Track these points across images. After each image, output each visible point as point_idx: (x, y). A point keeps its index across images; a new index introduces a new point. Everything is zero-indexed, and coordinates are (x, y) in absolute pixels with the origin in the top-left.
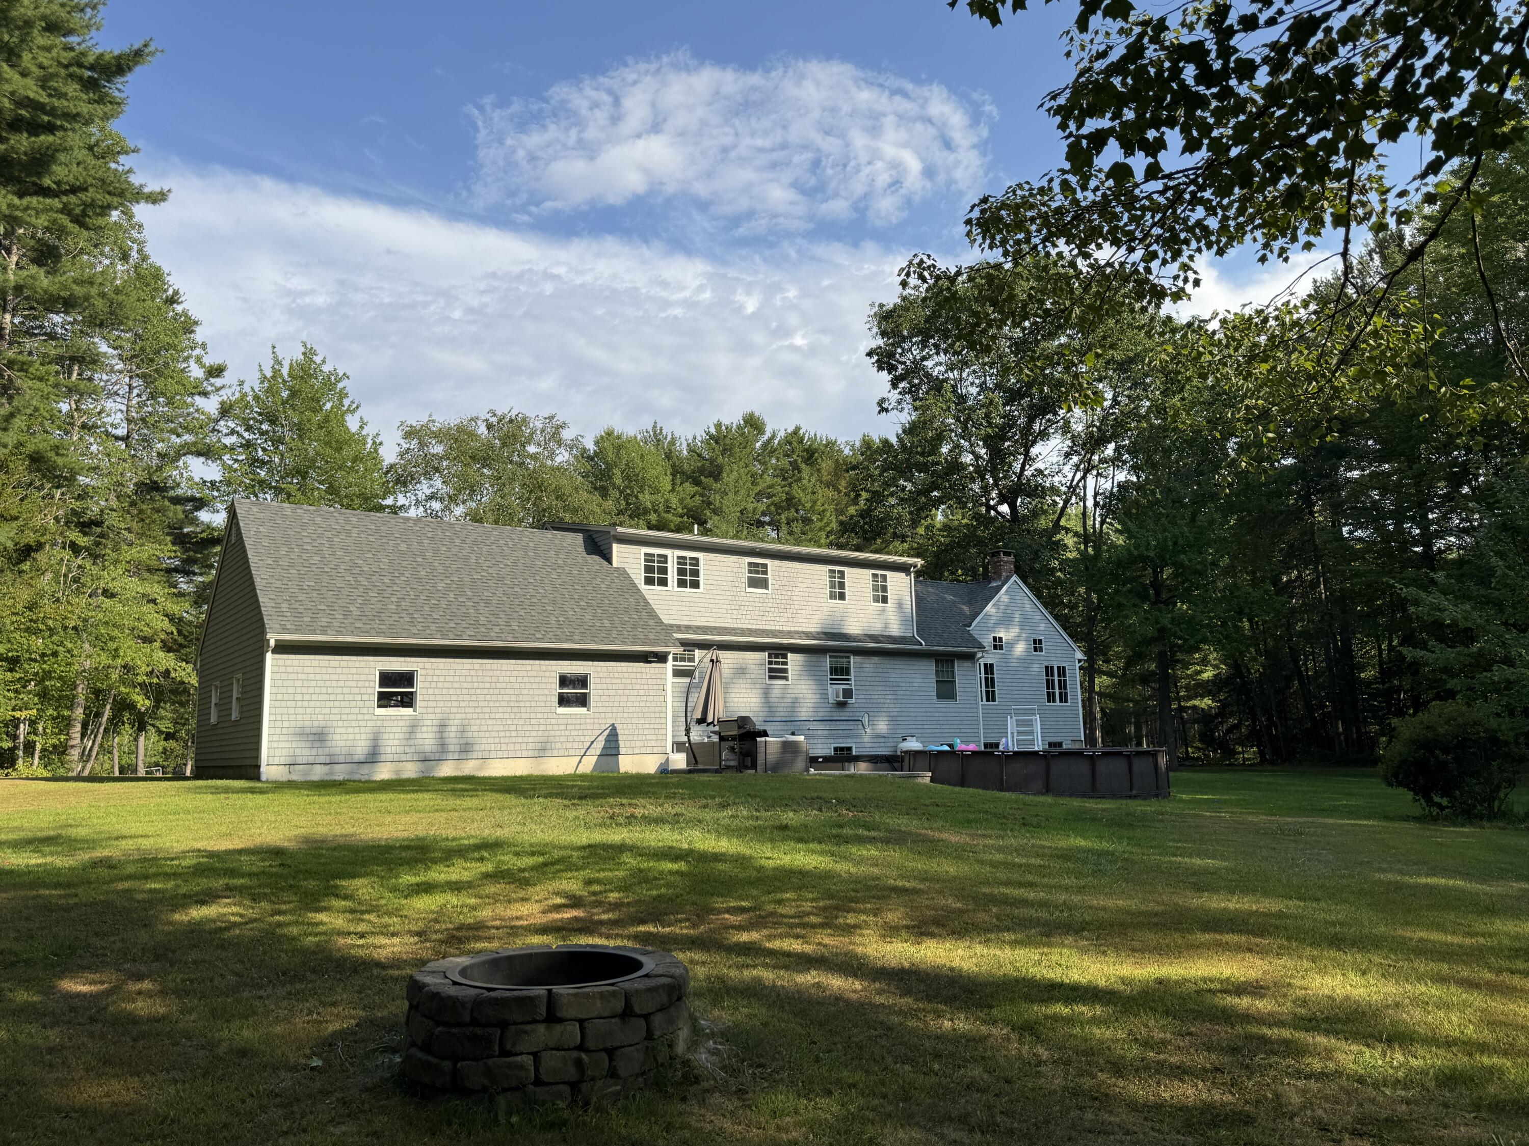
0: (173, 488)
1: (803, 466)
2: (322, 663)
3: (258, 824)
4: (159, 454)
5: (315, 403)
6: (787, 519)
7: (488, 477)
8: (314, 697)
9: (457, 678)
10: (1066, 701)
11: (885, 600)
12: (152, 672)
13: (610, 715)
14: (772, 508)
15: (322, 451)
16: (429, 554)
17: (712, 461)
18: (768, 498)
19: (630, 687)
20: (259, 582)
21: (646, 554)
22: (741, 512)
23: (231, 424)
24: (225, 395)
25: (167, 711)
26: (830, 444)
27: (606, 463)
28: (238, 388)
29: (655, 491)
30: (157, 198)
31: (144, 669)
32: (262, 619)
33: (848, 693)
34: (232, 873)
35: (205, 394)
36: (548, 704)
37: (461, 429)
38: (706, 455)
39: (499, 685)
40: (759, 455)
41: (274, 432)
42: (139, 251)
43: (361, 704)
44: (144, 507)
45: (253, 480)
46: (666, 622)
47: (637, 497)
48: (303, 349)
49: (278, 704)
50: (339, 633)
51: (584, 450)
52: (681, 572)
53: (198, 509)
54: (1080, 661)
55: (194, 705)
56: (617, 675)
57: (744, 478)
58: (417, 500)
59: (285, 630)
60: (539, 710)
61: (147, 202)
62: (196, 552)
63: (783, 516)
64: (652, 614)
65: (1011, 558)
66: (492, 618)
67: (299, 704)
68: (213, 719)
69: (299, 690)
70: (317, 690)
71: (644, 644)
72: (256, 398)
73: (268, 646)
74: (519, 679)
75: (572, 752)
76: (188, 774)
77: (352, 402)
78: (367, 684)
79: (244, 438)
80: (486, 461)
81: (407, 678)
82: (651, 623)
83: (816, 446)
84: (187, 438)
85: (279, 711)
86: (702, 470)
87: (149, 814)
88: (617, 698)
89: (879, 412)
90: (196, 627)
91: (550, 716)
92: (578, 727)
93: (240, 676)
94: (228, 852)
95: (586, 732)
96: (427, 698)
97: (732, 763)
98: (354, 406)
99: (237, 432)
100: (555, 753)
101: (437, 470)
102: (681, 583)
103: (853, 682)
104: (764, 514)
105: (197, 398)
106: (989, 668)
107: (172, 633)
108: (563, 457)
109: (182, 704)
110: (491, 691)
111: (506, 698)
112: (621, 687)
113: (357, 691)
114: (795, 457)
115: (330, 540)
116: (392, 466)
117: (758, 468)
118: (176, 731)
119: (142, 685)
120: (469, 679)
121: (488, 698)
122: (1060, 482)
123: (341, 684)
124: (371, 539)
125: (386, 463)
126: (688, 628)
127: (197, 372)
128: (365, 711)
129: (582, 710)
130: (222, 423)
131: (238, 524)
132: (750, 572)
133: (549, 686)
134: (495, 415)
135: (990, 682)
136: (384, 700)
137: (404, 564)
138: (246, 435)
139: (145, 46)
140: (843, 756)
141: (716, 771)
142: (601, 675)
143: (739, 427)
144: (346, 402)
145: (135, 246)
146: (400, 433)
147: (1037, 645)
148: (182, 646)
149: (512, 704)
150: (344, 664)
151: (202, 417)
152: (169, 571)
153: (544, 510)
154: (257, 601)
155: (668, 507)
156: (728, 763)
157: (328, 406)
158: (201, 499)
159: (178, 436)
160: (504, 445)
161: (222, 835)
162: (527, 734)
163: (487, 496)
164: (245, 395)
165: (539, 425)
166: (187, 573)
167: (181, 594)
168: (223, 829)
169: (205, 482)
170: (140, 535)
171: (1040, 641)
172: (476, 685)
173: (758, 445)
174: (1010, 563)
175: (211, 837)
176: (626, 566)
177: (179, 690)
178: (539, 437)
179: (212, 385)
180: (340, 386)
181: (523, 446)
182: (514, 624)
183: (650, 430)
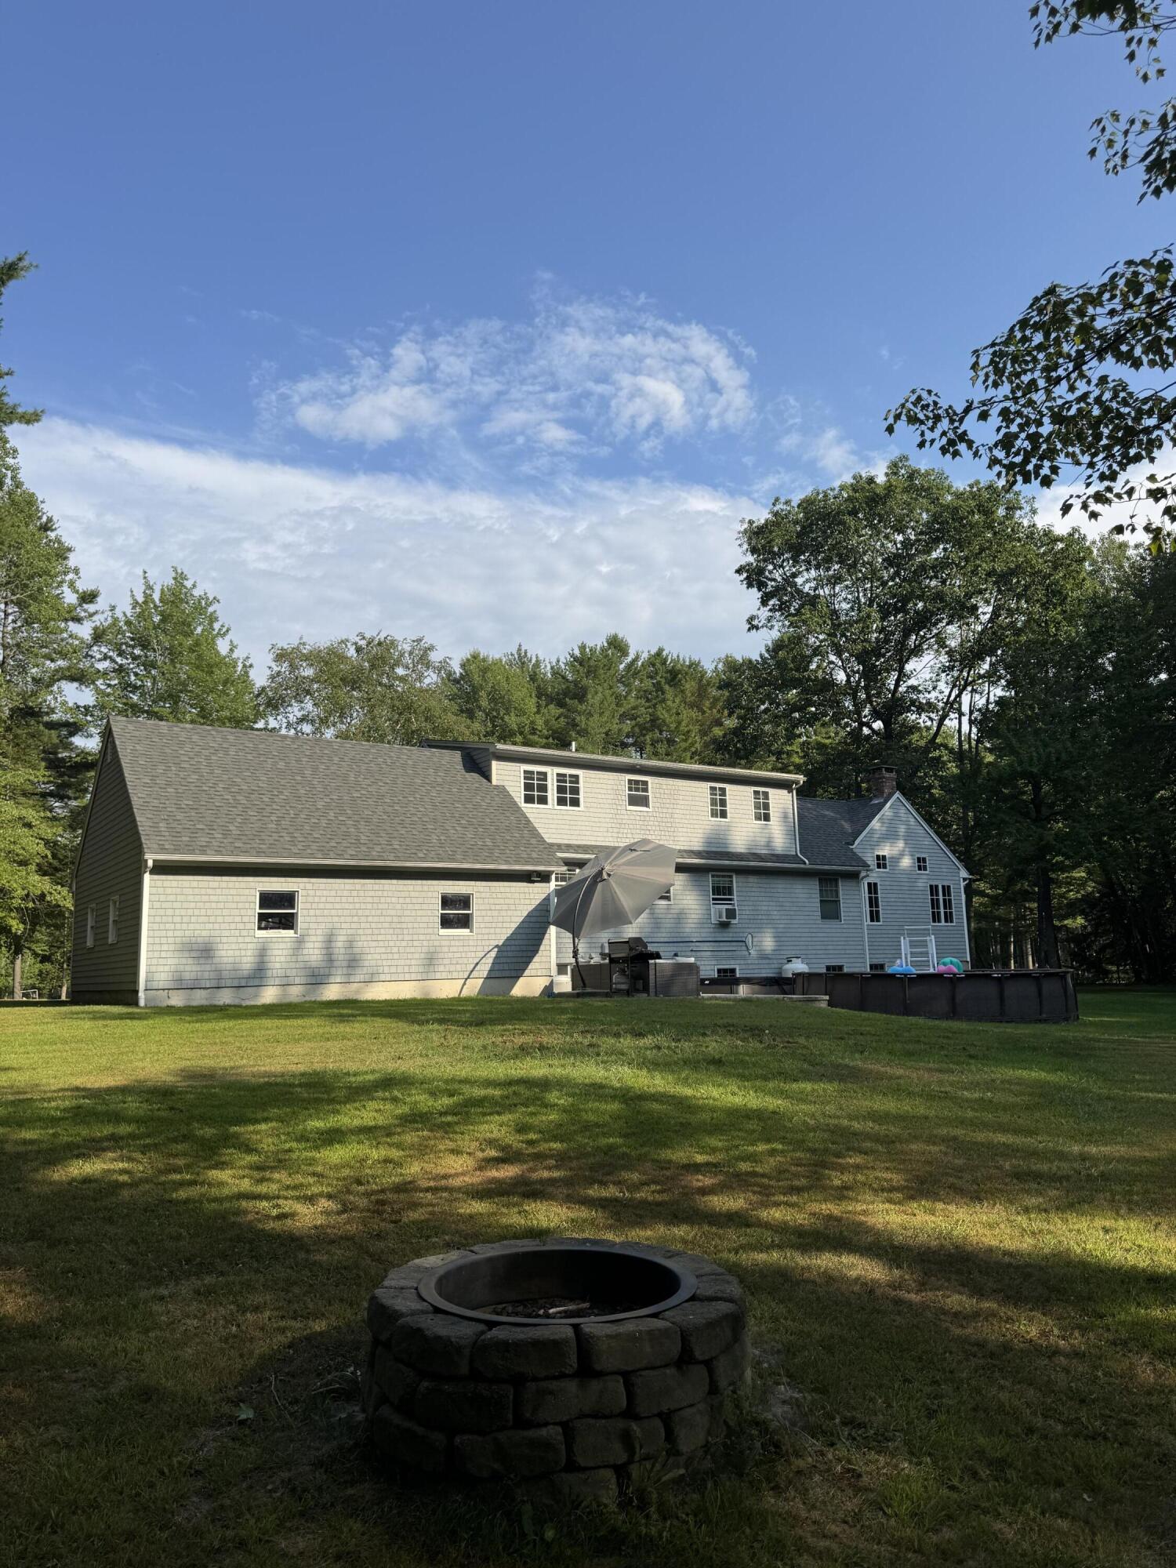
0: (47, 714)
1: (667, 687)
2: (201, 884)
3: (141, 1056)
4: (34, 679)
5: (185, 628)
6: (652, 740)
7: (357, 699)
8: (193, 919)
9: (338, 899)
10: (952, 922)
11: (767, 818)
12: (27, 895)
13: (493, 937)
14: (637, 730)
15: (194, 674)
16: (308, 772)
17: (576, 683)
18: (631, 719)
19: (513, 907)
20: (136, 801)
21: (525, 772)
22: (607, 734)
23: (104, 649)
24: (98, 620)
25: (41, 934)
26: (695, 665)
27: (473, 686)
28: (110, 614)
29: (521, 712)
30: (30, 419)
31: (20, 892)
32: (139, 839)
33: (731, 914)
34: (116, 1118)
35: (78, 620)
36: (431, 925)
37: (331, 651)
38: (570, 677)
39: (380, 906)
40: (623, 676)
41: (146, 657)
42: (13, 478)
43: (241, 926)
44: (19, 732)
45: (125, 704)
46: (548, 841)
47: (502, 719)
48: (174, 575)
49: (156, 926)
50: (219, 852)
51: (450, 674)
52: (561, 789)
53: (72, 734)
54: (965, 879)
55: (70, 928)
56: (499, 896)
57: (610, 699)
58: (288, 722)
59: (163, 850)
60: (422, 931)
61: (20, 422)
62: (70, 777)
63: (647, 737)
64: (534, 832)
65: (893, 775)
66: (373, 837)
67: (178, 926)
68: (90, 943)
69: (177, 912)
70: (197, 912)
71: (527, 863)
72: (128, 623)
73: (146, 867)
74: (401, 900)
75: (455, 975)
76: (64, 998)
77: (223, 626)
78: (247, 906)
79: (116, 663)
80: (355, 684)
81: (288, 899)
82: (533, 841)
83: (679, 667)
84: (61, 663)
85: (157, 934)
86: (566, 692)
87: (25, 1045)
88: (500, 919)
89: (749, 630)
90: (71, 851)
91: (433, 937)
92: (461, 949)
93: (116, 897)
94: (110, 1091)
95: (469, 955)
96: (308, 919)
97: (624, 987)
98: (224, 630)
99: (110, 658)
100: (438, 976)
101: (308, 692)
102: (561, 801)
103: (735, 902)
104: (628, 736)
105: (70, 623)
106: (873, 888)
107: (46, 856)
108: (431, 678)
109: (58, 927)
110: (373, 912)
111: (388, 919)
112: (505, 907)
113: (236, 912)
114: (658, 678)
115: (208, 758)
116: (263, 689)
117: (621, 689)
118: (52, 954)
119: (19, 909)
120: (351, 900)
121: (370, 919)
122: (937, 698)
123: (221, 905)
124: (250, 757)
125: (257, 686)
126: (569, 847)
127: (70, 598)
128: (244, 933)
129: (465, 932)
130: (95, 648)
131: (114, 742)
132: (630, 789)
133: (431, 907)
134: (364, 638)
135: (873, 902)
136: (266, 921)
137: (283, 782)
138: (119, 660)
139: (20, 259)
140: (727, 979)
141: (607, 995)
142: (483, 895)
143: (603, 649)
144: (216, 626)
145: (9, 473)
146: (272, 656)
147: (921, 864)
148: (57, 870)
149: (394, 925)
150: (224, 885)
151: (77, 642)
152: (44, 795)
153: (413, 732)
154: (134, 821)
155: (533, 729)
156: (619, 987)
157: (199, 630)
158: (75, 723)
159: (52, 660)
160: (373, 667)
161: (103, 1070)
162: (410, 956)
163: (357, 717)
164: (116, 620)
165: (407, 647)
166: (61, 798)
167: (55, 819)
168: (104, 1061)
169: (78, 707)
170: (16, 760)
171: (924, 860)
172: (357, 906)
173: (622, 666)
174: (892, 779)
175: (90, 1072)
176: (505, 783)
177: (55, 913)
178: (407, 660)
179: (85, 611)
180: (211, 609)
181: (392, 668)
182: (396, 844)
183: (515, 652)
